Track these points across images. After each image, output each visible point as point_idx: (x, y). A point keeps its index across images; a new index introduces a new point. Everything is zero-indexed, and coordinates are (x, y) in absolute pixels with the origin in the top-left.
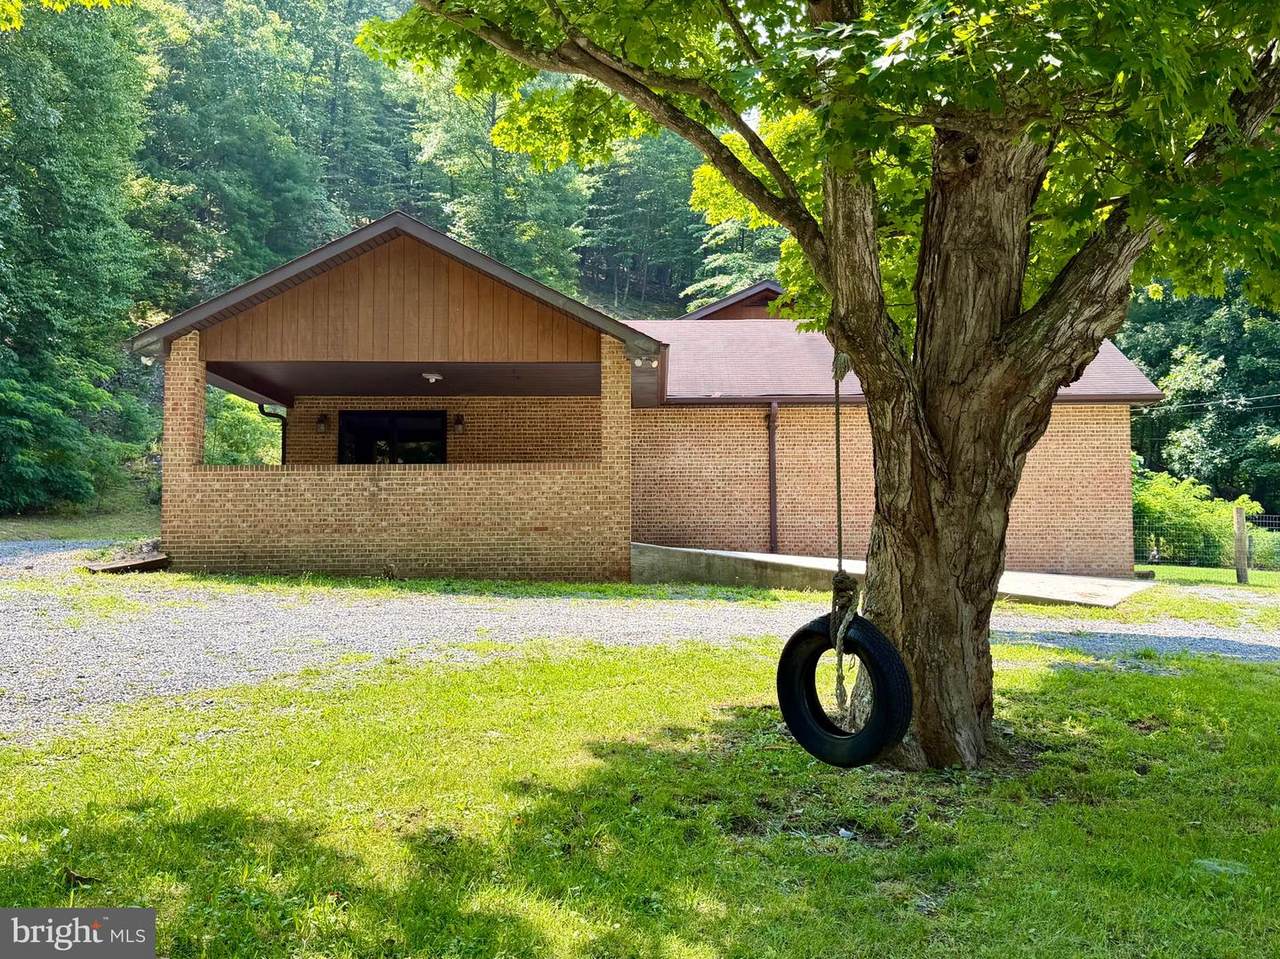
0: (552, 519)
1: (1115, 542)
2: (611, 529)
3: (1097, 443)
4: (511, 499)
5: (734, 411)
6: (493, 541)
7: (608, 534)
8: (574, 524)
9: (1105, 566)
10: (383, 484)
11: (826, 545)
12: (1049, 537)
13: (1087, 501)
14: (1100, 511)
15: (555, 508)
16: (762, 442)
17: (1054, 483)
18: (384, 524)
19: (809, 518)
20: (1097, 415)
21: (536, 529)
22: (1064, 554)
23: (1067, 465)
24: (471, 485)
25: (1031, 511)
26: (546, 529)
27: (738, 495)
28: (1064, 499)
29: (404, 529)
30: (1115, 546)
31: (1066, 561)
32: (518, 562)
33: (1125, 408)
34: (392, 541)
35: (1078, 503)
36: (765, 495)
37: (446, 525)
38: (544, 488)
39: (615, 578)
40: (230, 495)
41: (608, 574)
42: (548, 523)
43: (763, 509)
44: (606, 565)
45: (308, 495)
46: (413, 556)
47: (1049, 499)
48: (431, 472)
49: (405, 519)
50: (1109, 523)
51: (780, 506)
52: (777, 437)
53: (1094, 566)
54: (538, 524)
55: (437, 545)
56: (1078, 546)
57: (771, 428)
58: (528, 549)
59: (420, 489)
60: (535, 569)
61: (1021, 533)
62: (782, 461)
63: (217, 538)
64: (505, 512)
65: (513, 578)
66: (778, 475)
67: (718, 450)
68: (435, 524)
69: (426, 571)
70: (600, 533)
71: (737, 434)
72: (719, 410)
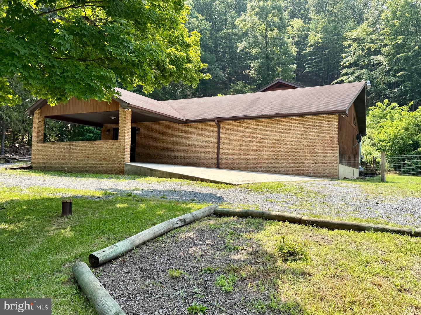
0: (107, 156)
1: (330, 165)
2: (120, 159)
3: (325, 129)
4: (98, 150)
5: (208, 123)
6: (94, 162)
7: (119, 161)
8: (112, 157)
9: (326, 174)
10: (71, 147)
11: (234, 166)
12: (306, 163)
13: (320, 150)
14: (325, 154)
15: (107, 153)
16: (216, 133)
17: (309, 144)
18: (71, 158)
19: (229, 157)
20: (325, 119)
21: (103, 159)
22: (311, 170)
23: (314, 137)
24: (89, 147)
25: (300, 154)
26: (105, 159)
27: (209, 150)
28: (312, 150)
29: (75, 159)
30: (330, 167)
31: (312, 172)
32: (99, 168)
33: (336, 116)
34: (73, 163)
35: (317, 151)
36: (216, 150)
37: (84, 158)
38: (105, 147)
39: (120, 173)
40: (43, 150)
41: (119, 172)
42: (106, 157)
43: (215, 154)
44: (119, 169)
45: (57, 150)
46: (77, 167)
47: (307, 149)
48: (81, 143)
49: (75, 156)
50: (328, 158)
51: (221, 153)
52: (221, 131)
53: (322, 174)
54: (103, 158)
55: (82, 163)
56: (317, 167)
57: (219, 129)
58: (101, 165)
59: (79, 148)
60: (102, 171)
61: (296, 162)
62: (222, 139)
63: (40, 161)
64: (96, 154)
65: (97, 173)
66: (220, 143)
67: (204, 136)
68: (81, 158)
69: (80, 171)
70: (117, 160)
71: (209, 130)
72: (204, 123)
